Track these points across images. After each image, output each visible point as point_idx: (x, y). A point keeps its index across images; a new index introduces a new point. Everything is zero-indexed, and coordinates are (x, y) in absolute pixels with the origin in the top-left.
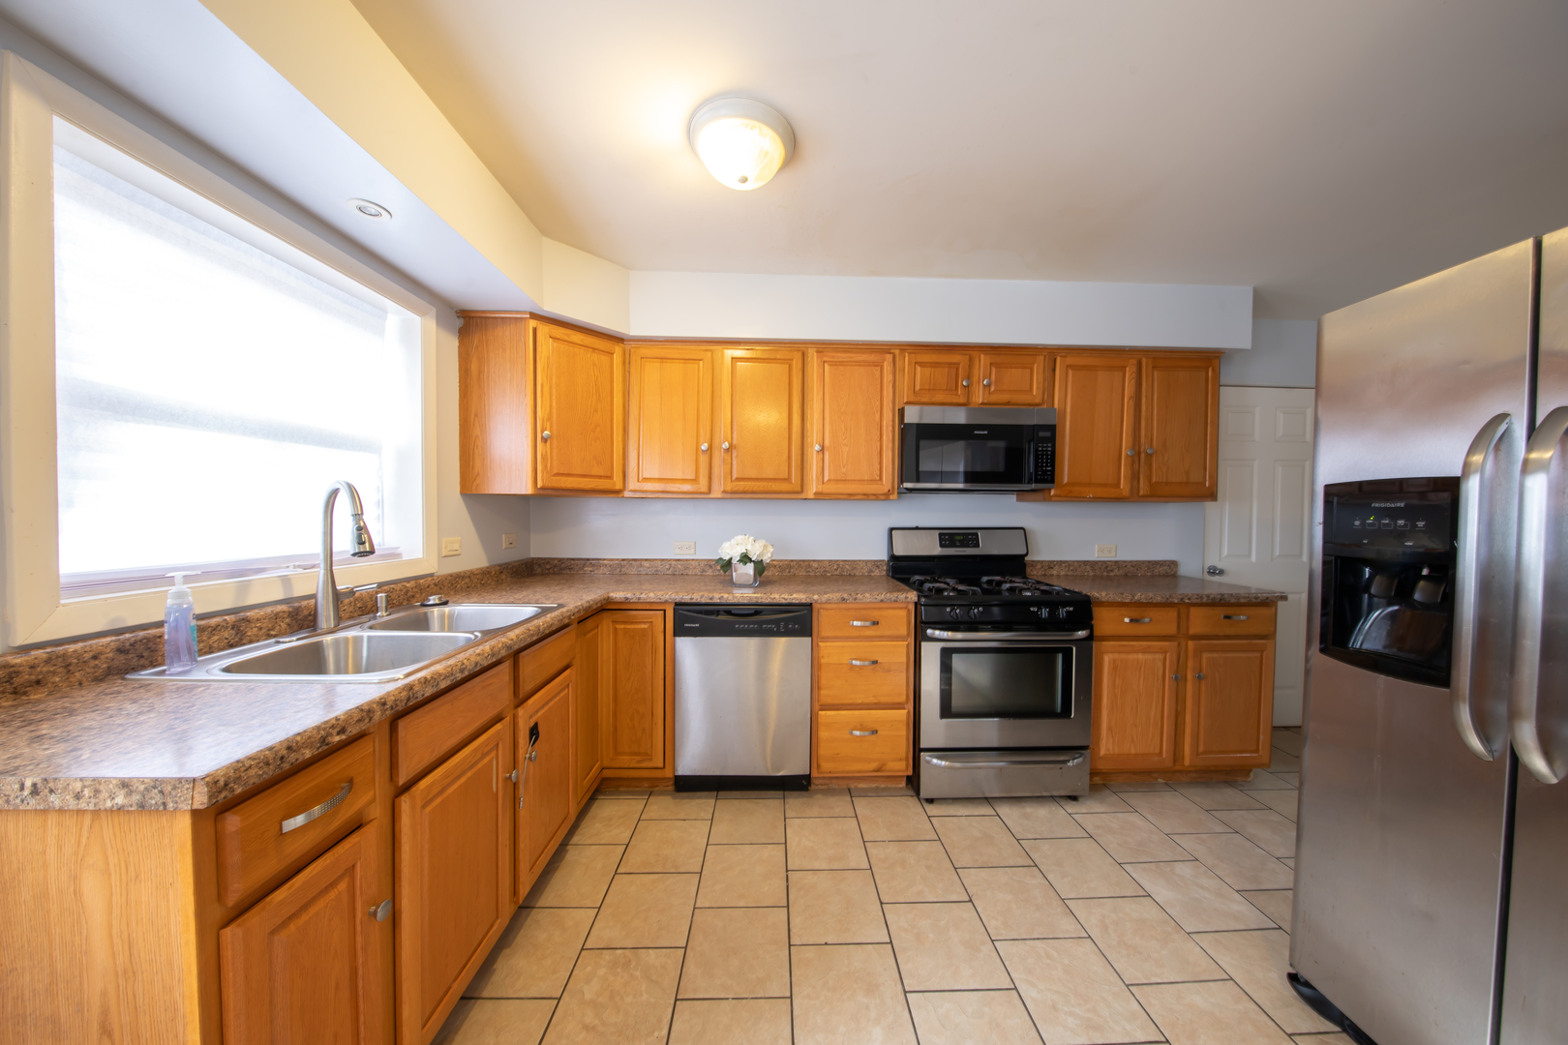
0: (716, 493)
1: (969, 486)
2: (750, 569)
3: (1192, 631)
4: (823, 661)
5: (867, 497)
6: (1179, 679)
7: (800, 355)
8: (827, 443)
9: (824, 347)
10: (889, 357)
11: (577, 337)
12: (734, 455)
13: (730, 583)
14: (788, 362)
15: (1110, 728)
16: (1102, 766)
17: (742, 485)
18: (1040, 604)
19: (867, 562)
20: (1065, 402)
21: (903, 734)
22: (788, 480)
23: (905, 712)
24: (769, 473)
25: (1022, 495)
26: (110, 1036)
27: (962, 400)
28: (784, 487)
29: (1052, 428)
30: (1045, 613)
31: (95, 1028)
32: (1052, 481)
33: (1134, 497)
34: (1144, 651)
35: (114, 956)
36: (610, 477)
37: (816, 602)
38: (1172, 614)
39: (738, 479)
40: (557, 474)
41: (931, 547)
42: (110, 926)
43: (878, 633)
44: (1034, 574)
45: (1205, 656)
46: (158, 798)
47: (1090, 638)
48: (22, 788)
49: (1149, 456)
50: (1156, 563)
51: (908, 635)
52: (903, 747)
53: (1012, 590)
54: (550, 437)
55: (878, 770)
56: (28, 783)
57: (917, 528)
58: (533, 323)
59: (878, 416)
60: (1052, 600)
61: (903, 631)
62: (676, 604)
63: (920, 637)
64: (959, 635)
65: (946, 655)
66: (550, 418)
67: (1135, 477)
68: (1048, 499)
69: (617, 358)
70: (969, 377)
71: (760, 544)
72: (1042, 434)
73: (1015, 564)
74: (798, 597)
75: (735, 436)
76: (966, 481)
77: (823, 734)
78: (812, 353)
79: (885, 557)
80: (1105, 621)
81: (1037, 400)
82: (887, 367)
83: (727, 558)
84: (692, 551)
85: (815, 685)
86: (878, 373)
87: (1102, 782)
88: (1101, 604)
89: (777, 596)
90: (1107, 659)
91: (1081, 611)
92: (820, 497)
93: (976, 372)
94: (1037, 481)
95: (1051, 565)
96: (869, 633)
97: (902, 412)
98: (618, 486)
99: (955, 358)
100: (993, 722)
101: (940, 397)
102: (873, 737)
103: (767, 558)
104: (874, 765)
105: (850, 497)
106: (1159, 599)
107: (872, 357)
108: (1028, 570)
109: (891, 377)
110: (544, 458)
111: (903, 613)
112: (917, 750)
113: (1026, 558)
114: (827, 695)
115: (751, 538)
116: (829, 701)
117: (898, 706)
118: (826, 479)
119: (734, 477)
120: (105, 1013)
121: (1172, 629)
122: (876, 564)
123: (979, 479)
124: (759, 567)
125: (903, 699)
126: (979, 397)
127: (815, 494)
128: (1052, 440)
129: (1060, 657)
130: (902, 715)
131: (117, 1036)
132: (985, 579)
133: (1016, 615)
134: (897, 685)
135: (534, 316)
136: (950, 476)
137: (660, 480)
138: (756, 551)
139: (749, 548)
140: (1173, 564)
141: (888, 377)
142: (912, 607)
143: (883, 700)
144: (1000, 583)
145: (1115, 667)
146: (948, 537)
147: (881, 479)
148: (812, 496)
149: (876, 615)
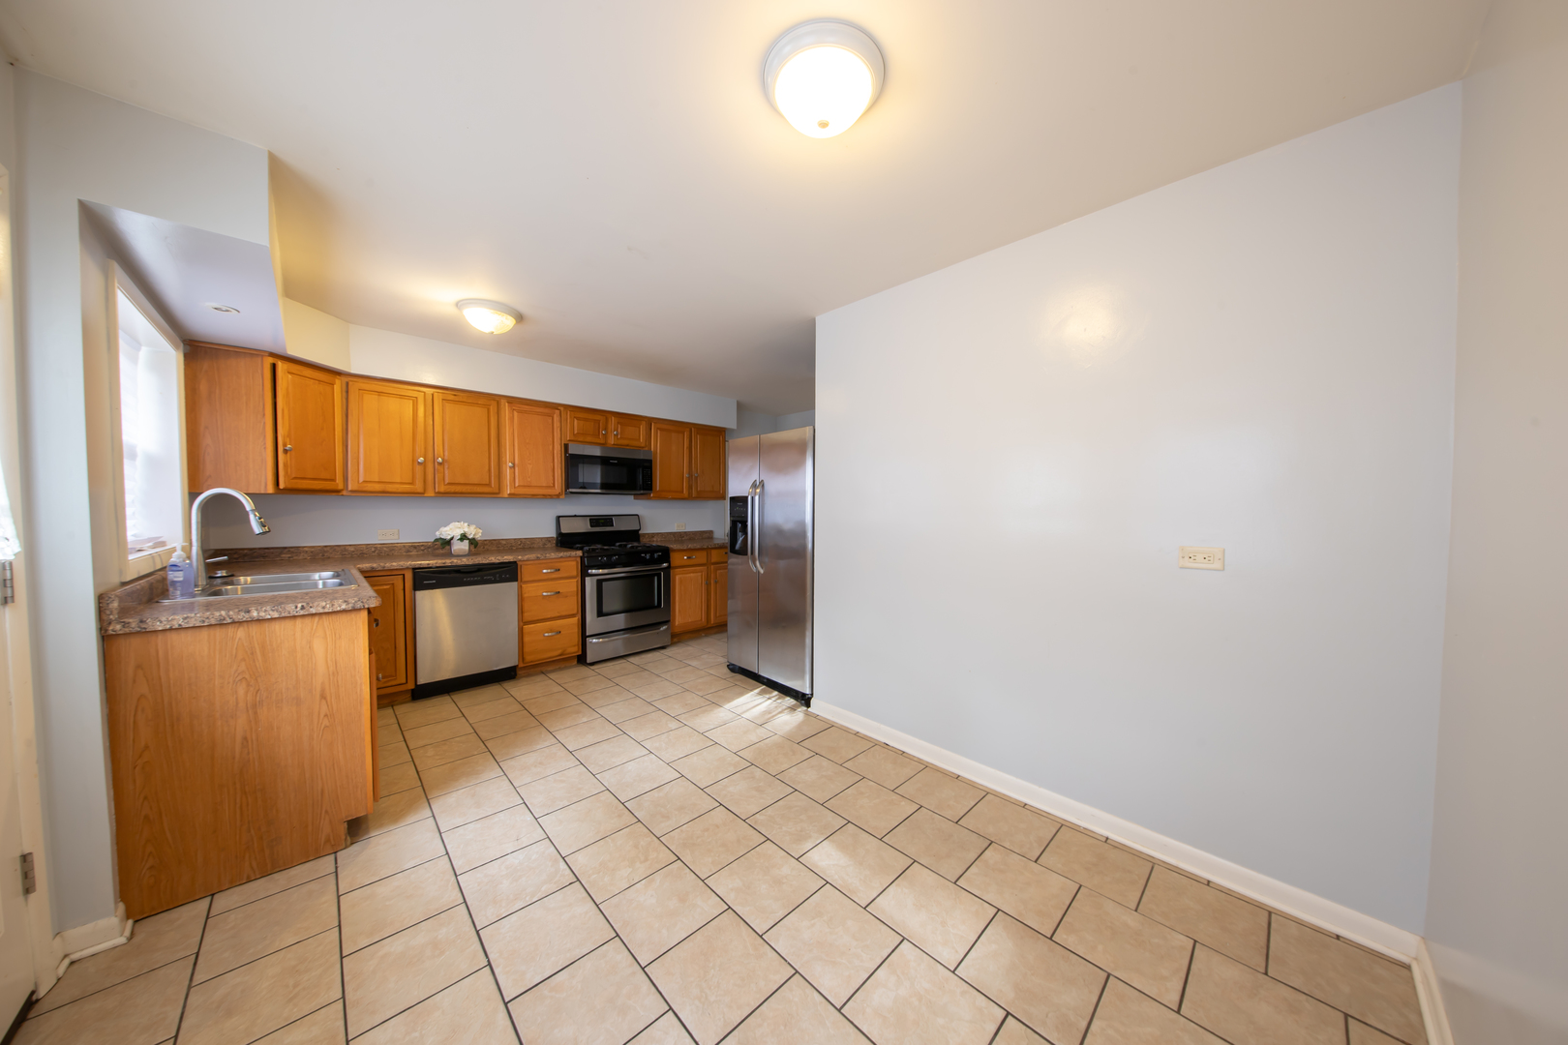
0: (430, 493)
1: (604, 491)
2: (465, 546)
3: (713, 561)
4: (525, 595)
5: (545, 497)
6: (708, 584)
7: (495, 403)
8: (516, 462)
9: (512, 401)
10: (557, 412)
11: (308, 372)
12: (446, 467)
13: (450, 555)
14: (487, 407)
15: (679, 611)
16: (677, 630)
17: (453, 489)
18: (646, 553)
19: (542, 538)
20: (656, 445)
21: (575, 631)
22: (489, 485)
23: (576, 619)
24: (475, 479)
25: (637, 497)
26: (325, 698)
27: (602, 441)
28: (486, 489)
29: (650, 461)
30: (648, 556)
31: (318, 696)
32: (651, 489)
33: (690, 498)
34: (693, 572)
35: (328, 668)
36: (334, 480)
37: (520, 561)
38: (704, 553)
39: (449, 484)
40: (295, 478)
41: (583, 527)
42: (326, 658)
43: (560, 576)
44: (644, 540)
45: (718, 572)
46: (361, 604)
47: (669, 567)
48: (296, 607)
49: (696, 478)
50: (704, 532)
51: (577, 576)
52: (576, 638)
53: (632, 547)
54: (291, 450)
55: (560, 655)
56: (300, 605)
57: (575, 516)
58: (271, 360)
59: (551, 447)
60: (652, 550)
61: (574, 573)
62: (414, 569)
63: (584, 574)
64: (606, 571)
65: (600, 583)
66: (289, 436)
67: (690, 488)
68: (650, 499)
69: (337, 388)
70: (606, 429)
71: (473, 528)
72: (646, 464)
73: (634, 535)
74: (508, 558)
75: (446, 453)
76: (602, 488)
77: (526, 639)
78: (503, 401)
79: (555, 535)
80: (677, 559)
81: (643, 445)
82: (556, 418)
83: (449, 537)
84: (396, 537)
85: (521, 611)
86: (550, 421)
87: (678, 638)
88: (675, 551)
89: (493, 558)
90: (677, 577)
91: (665, 554)
92: (512, 496)
93: (609, 426)
94: (644, 489)
95: (653, 535)
96: (554, 576)
97: (566, 447)
98: (340, 487)
99: (597, 417)
100: (622, 616)
101: (589, 439)
102: (559, 636)
103: (479, 537)
104: (559, 652)
105: (534, 496)
106: (698, 547)
107: (546, 411)
108: (641, 539)
109: (559, 424)
110: (285, 465)
111: (574, 563)
112: (584, 637)
113: (640, 532)
114: (527, 616)
115: (466, 524)
116: (530, 619)
117: (573, 616)
118: (517, 485)
119: (447, 482)
120: (323, 691)
121: (704, 561)
122: (548, 539)
123: (609, 487)
124: (473, 542)
125: (575, 612)
126: (612, 441)
127: (509, 494)
128: (650, 468)
129: (656, 578)
130: (575, 620)
131: (328, 698)
132: (618, 544)
133: (632, 558)
134: (573, 605)
135: (272, 355)
136: (593, 485)
137: (379, 482)
138: (472, 531)
139: (466, 530)
140: (711, 532)
141: (557, 424)
142: (579, 560)
143: (564, 614)
144: (626, 545)
145: (681, 581)
146: (595, 520)
147: (554, 486)
148: (506, 496)
149: (558, 565)
